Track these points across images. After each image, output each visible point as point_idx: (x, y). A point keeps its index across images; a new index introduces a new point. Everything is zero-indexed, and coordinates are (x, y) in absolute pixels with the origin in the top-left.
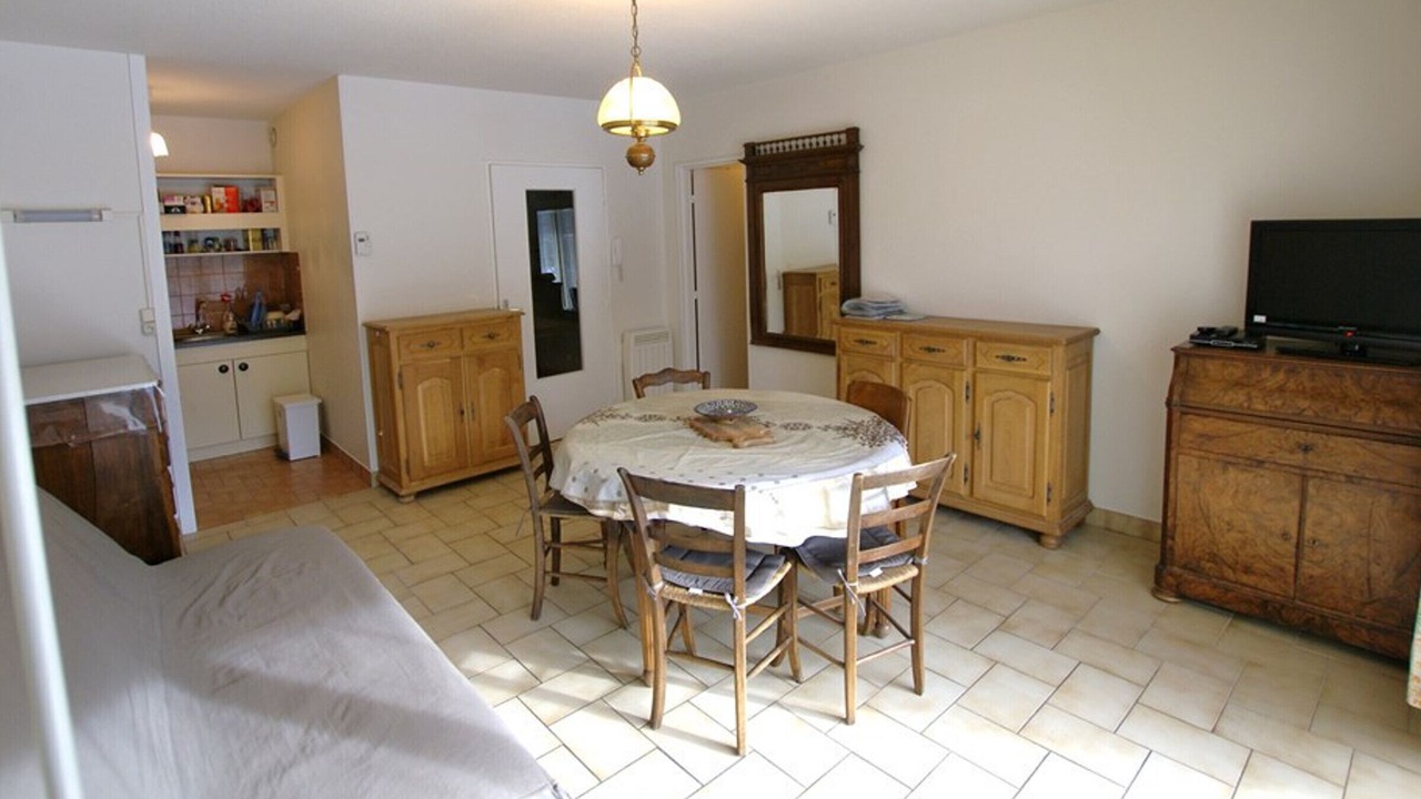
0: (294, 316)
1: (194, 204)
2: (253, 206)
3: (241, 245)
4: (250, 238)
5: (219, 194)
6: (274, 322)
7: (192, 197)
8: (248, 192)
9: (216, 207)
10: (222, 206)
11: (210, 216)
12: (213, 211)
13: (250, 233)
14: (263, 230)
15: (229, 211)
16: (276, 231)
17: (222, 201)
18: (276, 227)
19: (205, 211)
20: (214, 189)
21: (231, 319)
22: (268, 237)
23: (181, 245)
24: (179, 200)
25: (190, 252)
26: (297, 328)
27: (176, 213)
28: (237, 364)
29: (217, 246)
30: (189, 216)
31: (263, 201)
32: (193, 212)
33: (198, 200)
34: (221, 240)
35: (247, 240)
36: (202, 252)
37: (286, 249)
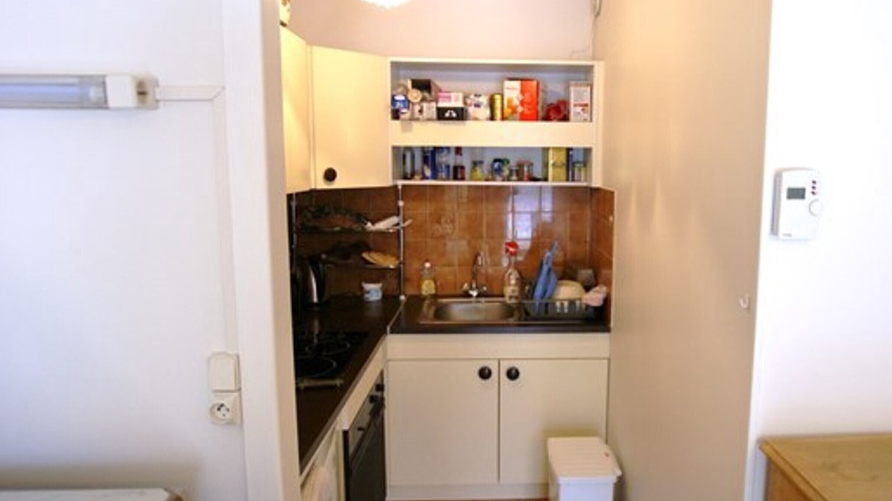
0: (594, 298)
1: (477, 106)
2: (558, 112)
3: (537, 173)
4: (551, 162)
5: (513, 91)
6: (566, 304)
7: (476, 95)
8: (554, 89)
9: (508, 111)
10: (514, 110)
11: (498, 124)
12: (503, 118)
13: (551, 152)
14: (569, 150)
15: (524, 118)
16: (587, 151)
17: (516, 102)
18: (587, 145)
19: (492, 118)
20: (508, 84)
21: (513, 282)
22: (574, 160)
23: (463, 168)
24: (457, 100)
25: (471, 179)
26: (597, 319)
27: (451, 118)
28: (505, 366)
29: (506, 172)
30: (469, 124)
31: (572, 102)
32: (476, 119)
33: (484, 100)
34: (513, 163)
35: (546, 165)
36: (487, 180)
37: (597, 182)
